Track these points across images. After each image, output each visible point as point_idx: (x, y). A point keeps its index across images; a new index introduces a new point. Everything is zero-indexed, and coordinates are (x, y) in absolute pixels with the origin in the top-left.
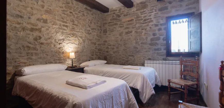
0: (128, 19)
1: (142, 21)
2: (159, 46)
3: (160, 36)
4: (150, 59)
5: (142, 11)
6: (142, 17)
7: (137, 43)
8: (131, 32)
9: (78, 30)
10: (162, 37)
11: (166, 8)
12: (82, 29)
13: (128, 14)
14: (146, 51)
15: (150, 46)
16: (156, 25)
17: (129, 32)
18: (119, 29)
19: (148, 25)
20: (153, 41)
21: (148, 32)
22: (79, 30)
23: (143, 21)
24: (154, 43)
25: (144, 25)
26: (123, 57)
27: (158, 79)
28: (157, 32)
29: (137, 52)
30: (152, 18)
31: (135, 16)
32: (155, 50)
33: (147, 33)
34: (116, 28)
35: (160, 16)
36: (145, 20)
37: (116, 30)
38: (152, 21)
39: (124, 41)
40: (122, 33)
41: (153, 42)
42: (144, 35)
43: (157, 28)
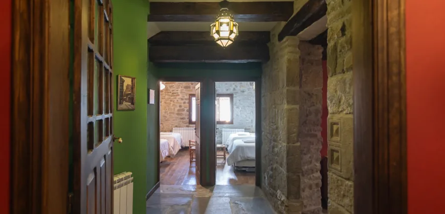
2: (184, 116)
4: (176, 126)
7: (165, 112)
10: (186, 109)
14: (174, 120)
15: (177, 116)
16: (182, 99)
19: (176, 98)
20: (179, 111)
21: (176, 104)
24: (180, 113)
25: (172, 97)
27: (183, 141)
28: (182, 104)
30: (179, 92)
32: (181, 119)
33: (174, 105)
35: (185, 93)
36: (173, 94)
38: (179, 95)
42: (172, 106)
43: (182, 102)
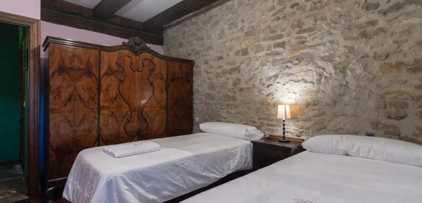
22: (321, 39)
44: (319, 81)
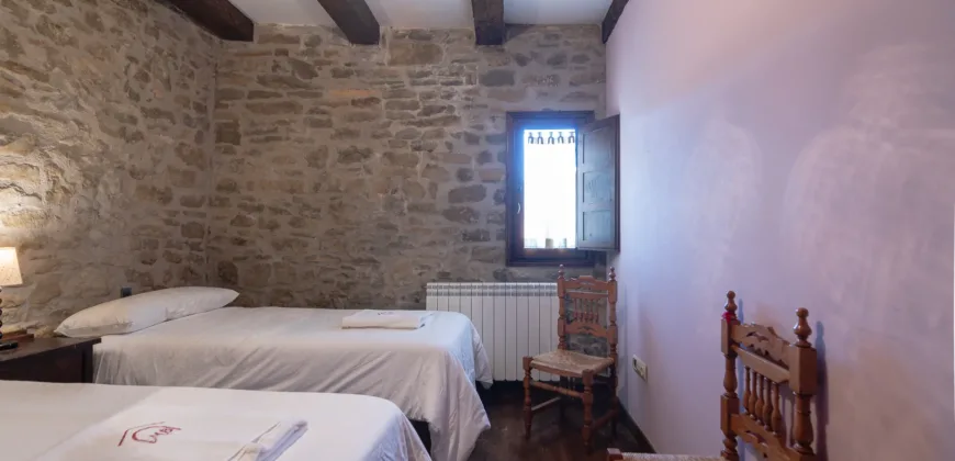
0: (352, 91)
1: (415, 113)
2: (482, 225)
3: (486, 185)
4: (444, 277)
5: (417, 68)
6: (415, 94)
7: (391, 204)
8: (367, 154)
9: (51, 108)
10: (491, 189)
11: (506, 78)
12: (81, 102)
13: (352, 68)
14: (432, 243)
15: (446, 223)
16: (472, 140)
17: (356, 151)
18: (309, 132)
19: (439, 135)
20: (460, 201)
21: (441, 164)
22: (60, 107)
23: (419, 114)
24: (462, 209)
25: (423, 130)
26: (325, 270)
27: (485, 355)
28: (473, 165)
29: (393, 245)
30: (455, 105)
31: (387, 86)
32: (468, 237)
33: (435, 167)
34: (293, 126)
35: (486, 106)
36: (428, 111)
37: (293, 136)
38: (456, 119)
39: (333, 195)
40: (324, 151)
41: (457, 205)
42: (423, 175)
43: (474, 150)
44: (50, 194)
